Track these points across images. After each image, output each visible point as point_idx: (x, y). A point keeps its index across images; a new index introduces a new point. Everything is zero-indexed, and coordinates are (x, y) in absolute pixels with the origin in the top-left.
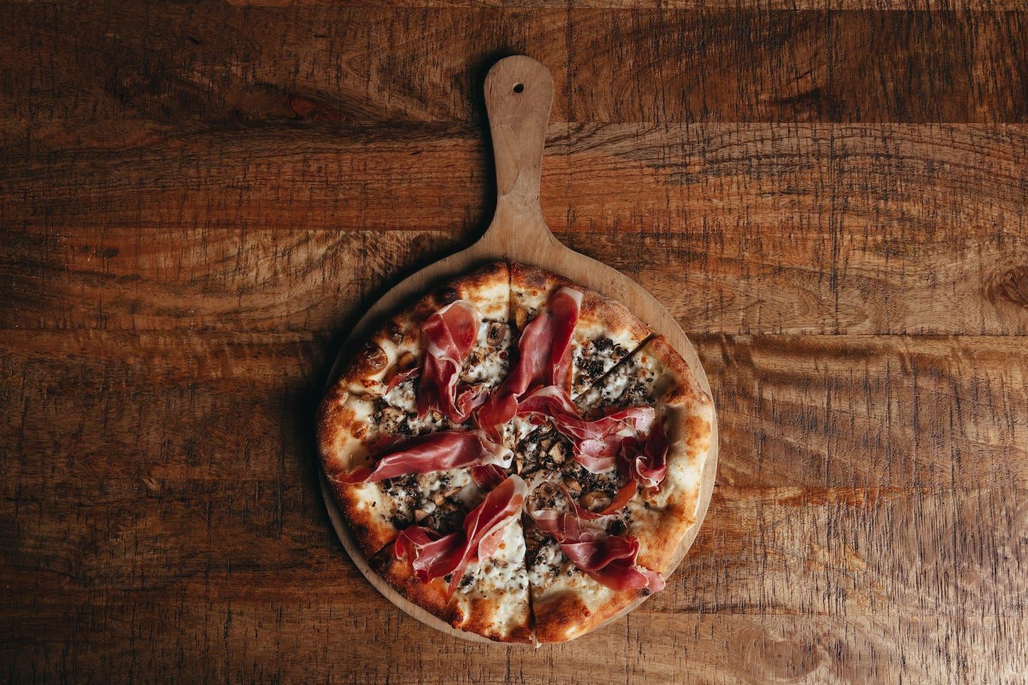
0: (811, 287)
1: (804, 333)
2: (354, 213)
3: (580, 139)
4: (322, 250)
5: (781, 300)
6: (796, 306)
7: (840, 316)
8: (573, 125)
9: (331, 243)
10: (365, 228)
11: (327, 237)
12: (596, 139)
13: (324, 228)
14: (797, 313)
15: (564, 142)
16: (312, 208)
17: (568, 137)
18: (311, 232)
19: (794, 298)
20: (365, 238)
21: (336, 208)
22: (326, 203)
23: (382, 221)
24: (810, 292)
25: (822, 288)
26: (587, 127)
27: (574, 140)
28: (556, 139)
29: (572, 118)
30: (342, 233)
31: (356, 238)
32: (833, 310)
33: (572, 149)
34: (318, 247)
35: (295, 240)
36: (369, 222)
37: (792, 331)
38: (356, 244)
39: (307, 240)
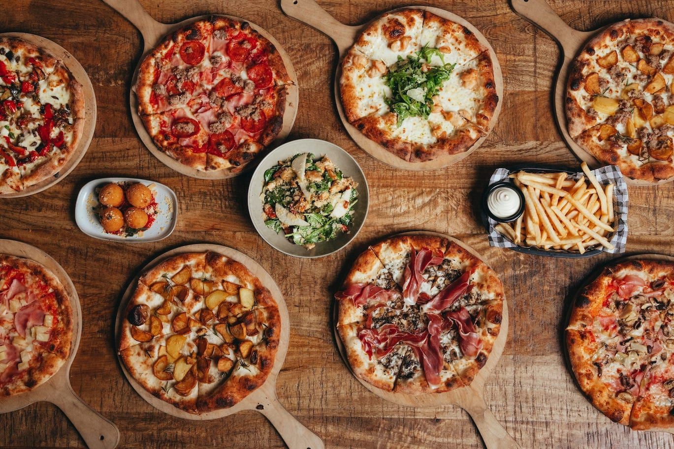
0: (644, 214)
1: (642, 234)
2: (442, 181)
3: (541, 149)
4: (429, 198)
5: (632, 220)
6: (638, 223)
7: (658, 227)
8: (538, 142)
9: (433, 194)
10: (448, 188)
11: (431, 192)
12: (548, 149)
13: (429, 187)
14: (638, 226)
15: (534, 150)
16: (424, 179)
17: (536, 148)
18: (424, 189)
19: (637, 219)
20: (448, 192)
21: (435, 179)
22: (430, 176)
23: (455, 185)
24: (644, 216)
25: (650, 215)
26: (544, 143)
27: (539, 149)
28: (531, 149)
29: (537, 139)
30: (438, 190)
31: (444, 192)
32: (654, 224)
33: (538, 153)
34: (428, 196)
35: (417, 193)
36: (449, 186)
37: (637, 233)
38: (443, 195)
39: (422, 193)
